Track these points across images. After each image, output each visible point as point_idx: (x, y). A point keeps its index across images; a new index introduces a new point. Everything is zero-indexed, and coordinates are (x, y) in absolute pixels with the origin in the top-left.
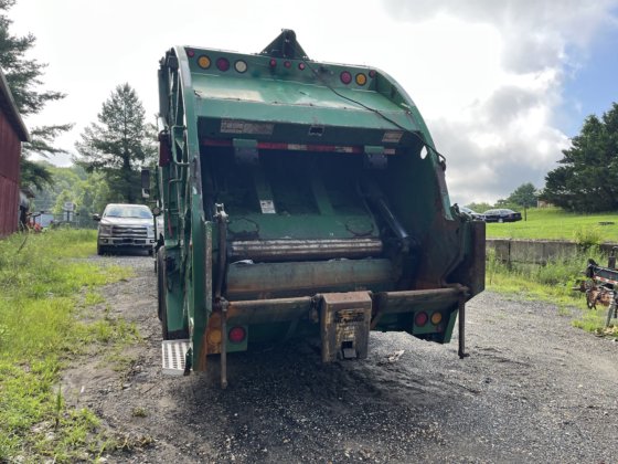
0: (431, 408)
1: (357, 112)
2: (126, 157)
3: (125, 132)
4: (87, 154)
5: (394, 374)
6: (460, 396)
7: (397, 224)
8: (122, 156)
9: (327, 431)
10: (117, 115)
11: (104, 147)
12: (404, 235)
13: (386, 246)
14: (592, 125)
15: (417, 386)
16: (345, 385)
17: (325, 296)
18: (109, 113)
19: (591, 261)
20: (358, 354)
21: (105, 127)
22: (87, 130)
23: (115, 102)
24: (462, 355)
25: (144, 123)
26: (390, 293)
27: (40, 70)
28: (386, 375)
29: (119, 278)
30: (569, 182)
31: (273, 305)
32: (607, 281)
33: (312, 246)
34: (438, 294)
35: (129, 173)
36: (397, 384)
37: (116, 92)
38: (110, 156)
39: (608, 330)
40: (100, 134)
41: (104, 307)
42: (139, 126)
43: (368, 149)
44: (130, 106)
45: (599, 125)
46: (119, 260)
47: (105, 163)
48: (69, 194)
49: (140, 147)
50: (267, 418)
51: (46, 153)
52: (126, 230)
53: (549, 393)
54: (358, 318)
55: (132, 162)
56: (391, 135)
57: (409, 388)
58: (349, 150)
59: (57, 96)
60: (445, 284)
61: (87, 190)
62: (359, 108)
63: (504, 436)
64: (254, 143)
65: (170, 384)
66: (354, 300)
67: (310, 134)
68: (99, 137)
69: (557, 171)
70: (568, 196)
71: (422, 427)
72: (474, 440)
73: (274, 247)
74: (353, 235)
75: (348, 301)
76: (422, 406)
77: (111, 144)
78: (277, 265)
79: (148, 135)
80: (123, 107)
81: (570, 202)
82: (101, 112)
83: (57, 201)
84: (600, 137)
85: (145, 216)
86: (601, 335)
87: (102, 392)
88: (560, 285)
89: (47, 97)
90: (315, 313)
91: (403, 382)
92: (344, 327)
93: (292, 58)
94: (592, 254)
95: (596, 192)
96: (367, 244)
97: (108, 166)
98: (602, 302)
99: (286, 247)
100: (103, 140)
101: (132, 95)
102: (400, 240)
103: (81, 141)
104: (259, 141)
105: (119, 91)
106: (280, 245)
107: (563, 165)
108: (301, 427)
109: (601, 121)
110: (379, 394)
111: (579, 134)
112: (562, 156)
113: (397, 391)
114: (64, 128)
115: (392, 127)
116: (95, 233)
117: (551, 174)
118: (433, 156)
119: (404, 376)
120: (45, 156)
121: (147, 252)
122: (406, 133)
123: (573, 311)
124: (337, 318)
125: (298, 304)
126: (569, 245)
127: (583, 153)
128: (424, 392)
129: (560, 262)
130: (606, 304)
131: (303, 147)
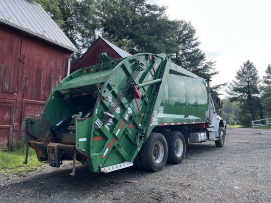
2: (249, 93)
4: (231, 94)
8: (247, 93)
18: (240, 76)
21: (239, 81)
22: (231, 84)
23: (243, 70)
38: (241, 94)
47: (239, 97)
49: (256, 88)
59: (216, 73)
64: (69, 96)
68: (236, 86)
77: (241, 89)
80: (247, 71)
82: (237, 75)
101: (251, 65)
105: (245, 65)
114: (224, 85)
115: (97, 82)
124: (49, 151)
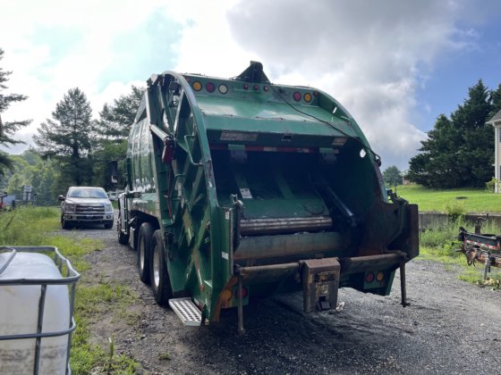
0: (383, 345)
1: (315, 124)
2: (75, 147)
3: (75, 127)
4: (43, 145)
5: (344, 320)
6: (401, 336)
7: (343, 206)
8: (72, 146)
9: (315, 366)
10: (68, 113)
11: (58, 139)
12: (351, 214)
13: (334, 222)
14: (443, 122)
15: (366, 329)
16: (312, 330)
17: (307, 262)
18: (61, 112)
19: (462, 229)
20: (330, 305)
21: (58, 123)
22: (43, 125)
23: (67, 103)
24: (404, 304)
25: (92, 119)
26: (353, 259)
27: (5, 77)
28: (339, 322)
29: (93, 248)
30: (427, 165)
31: (272, 270)
32: (476, 243)
33: (283, 223)
34: (385, 259)
35: (77, 160)
36: (350, 328)
37: (67, 94)
38: (62, 146)
39: (487, 282)
40: (54, 128)
41: (94, 273)
42: (87, 122)
43: (322, 150)
44: (79, 105)
45: (448, 122)
46: (84, 233)
47: (58, 152)
48: (20, 177)
49: (87, 139)
50: (265, 358)
51: (8, 144)
52: (88, 208)
53: (462, 331)
54: (331, 278)
55: (80, 152)
56: (338, 140)
57: (360, 331)
58: (306, 151)
59: (20, 98)
60: (387, 251)
61: (36, 174)
62: (315, 121)
63: (442, 364)
64: (242, 147)
65: (177, 334)
66: (328, 265)
67: (282, 140)
68: (54, 131)
69: (418, 157)
70: (427, 176)
71: (383, 361)
72: (423, 368)
73: (256, 225)
74: (310, 214)
75: (324, 265)
76: (376, 344)
77: (63, 137)
78: (259, 238)
79: (93, 129)
80: (74, 107)
81: (429, 181)
82: (55, 110)
83: (9, 183)
84: (449, 131)
85: (101, 196)
86: (482, 286)
87: (126, 342)
88: (439, 247)
89: (11, 99)
90: (298, 275)
91: (354, 326)
92: (321, 285)
93: (259, 82)
94: (460, 223)
95: (448, 173)
96: (321, 220)
97: (60, 154)
98: (479, 260)
99: (263, 224)
100: (57, 133)
101: (82, 97)
102: (349, 218)
103: (38, 134)
104: (246, 145)
105: (71, 94)
106: (259, 223)
107: (422, 152)
108: (294, 364)
109: (449, 119)
110: (340, 336)
111: (433, 129)
112: (421, 146)
113: (352, 333)
114: (24, 124)
115: (340, 135)
116: (57, 211)
117: (413, 160)
118: (371, 155)
119: (352, 321)
120: (7, 146)
121: (103, 226)
122: (350, 139)
123: (454, 268)
124: (317, 279)
125: (289, 268)
126: (440, 215)
127: (437, 143)
128: (373, 334)
129: (436, 229)
130: (483, 262)
131: (274, 149)
